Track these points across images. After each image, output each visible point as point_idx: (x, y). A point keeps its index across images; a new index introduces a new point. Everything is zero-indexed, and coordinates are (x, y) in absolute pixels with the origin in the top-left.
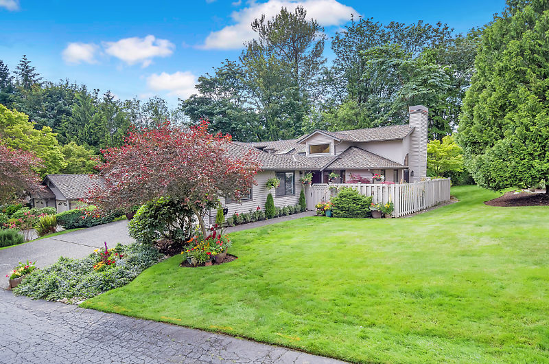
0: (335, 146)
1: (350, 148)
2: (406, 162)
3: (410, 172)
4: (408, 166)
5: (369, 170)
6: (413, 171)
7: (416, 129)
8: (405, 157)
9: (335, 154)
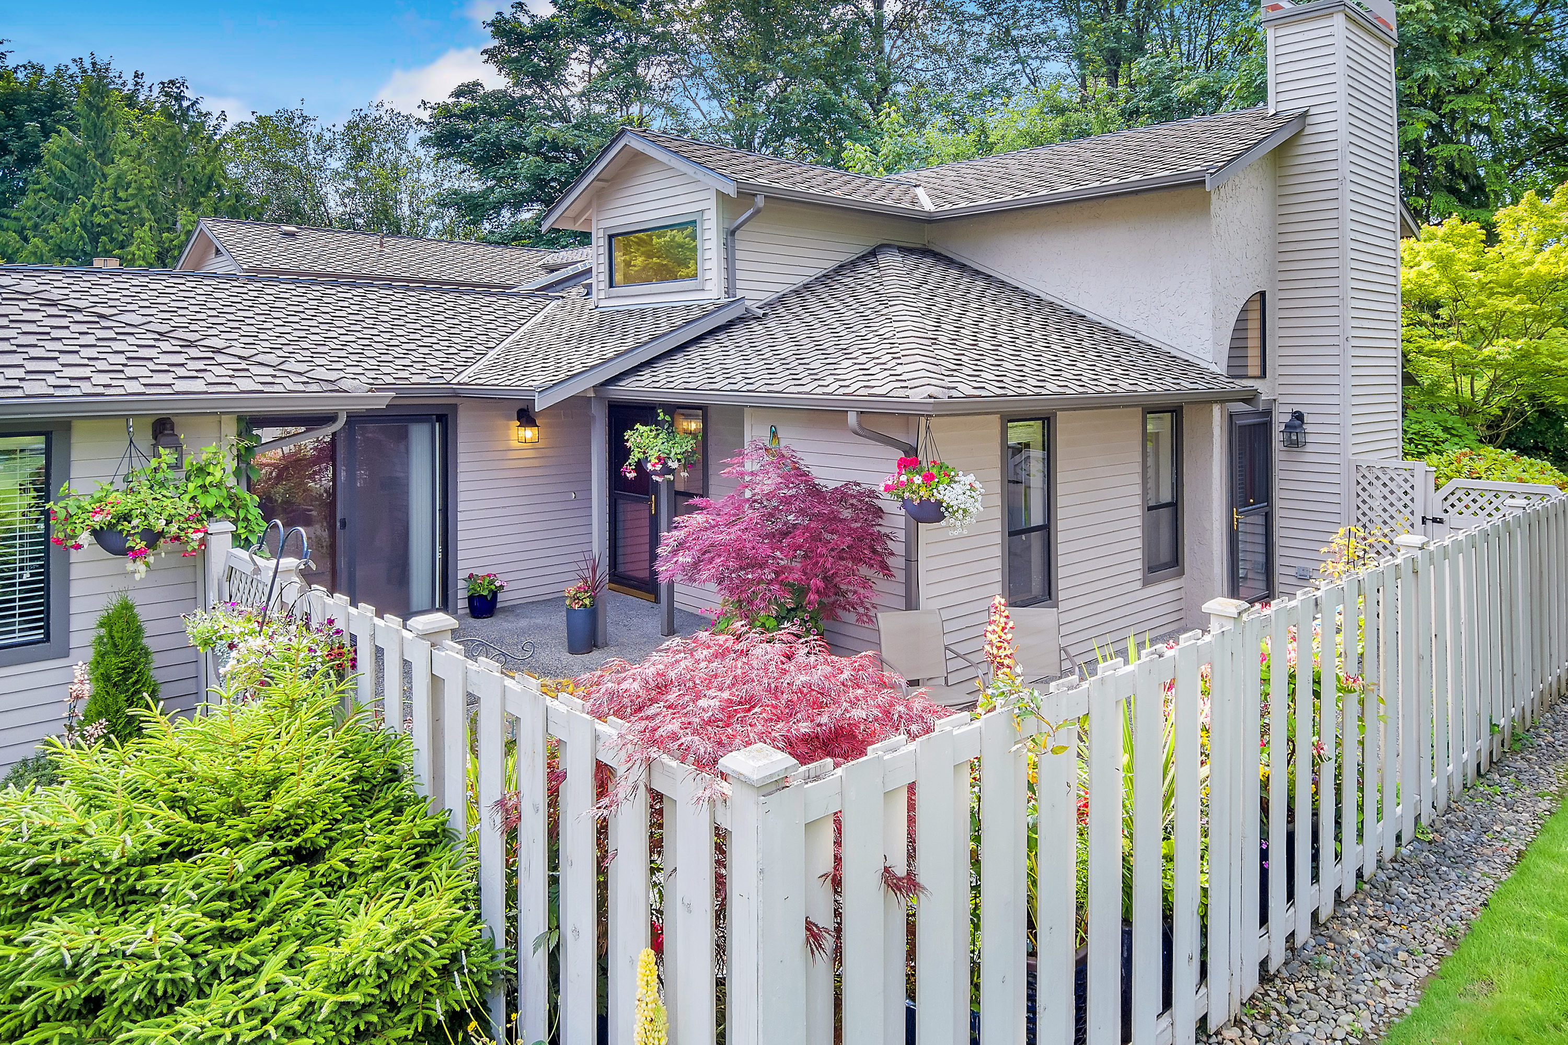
0: (728, 237)
1: (872, 256)
2: (1253, 353)
3: (1281, 419)
4: (1263, 375)
5: (852, 418)
6: (1299, 416)
7: (1320, 123)
8: (1242, 320)
9: (730, 289)
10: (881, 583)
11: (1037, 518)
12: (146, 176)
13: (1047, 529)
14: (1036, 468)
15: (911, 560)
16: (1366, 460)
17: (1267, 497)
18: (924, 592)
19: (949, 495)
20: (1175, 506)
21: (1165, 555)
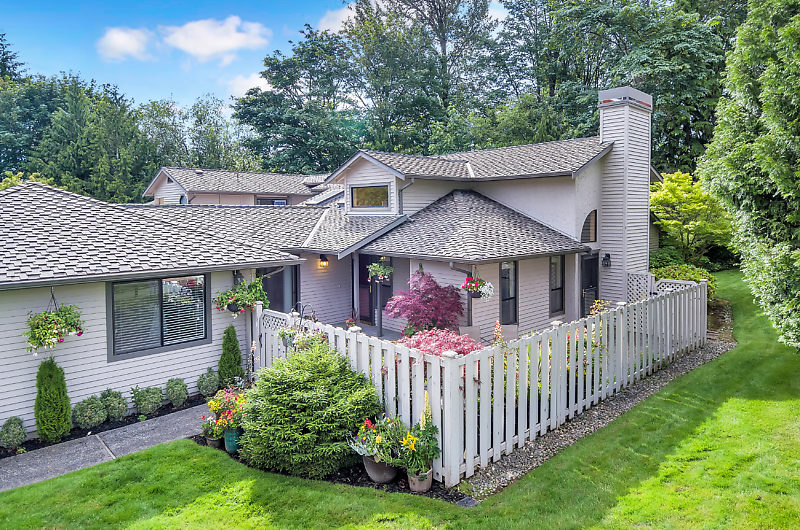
0: (400, 192)
1: (451, 195)
2: (592, 231)
3: (602, 256)
4: (596, 241)
5: (451, 264)
6: (608, 255)
7: (618, 148)
8: (588, 219)
9: (401, 212)
10: (460, 318)
11: (512, 295)
12: (101, 132)
13: (515, 298)
14: (512, 277)
15: (470, 310)
16: (631, 271)
17: (596, 285)
18: (474, 321)
19: (483, 289)
20: (562, 289)
21: (558, 306)
